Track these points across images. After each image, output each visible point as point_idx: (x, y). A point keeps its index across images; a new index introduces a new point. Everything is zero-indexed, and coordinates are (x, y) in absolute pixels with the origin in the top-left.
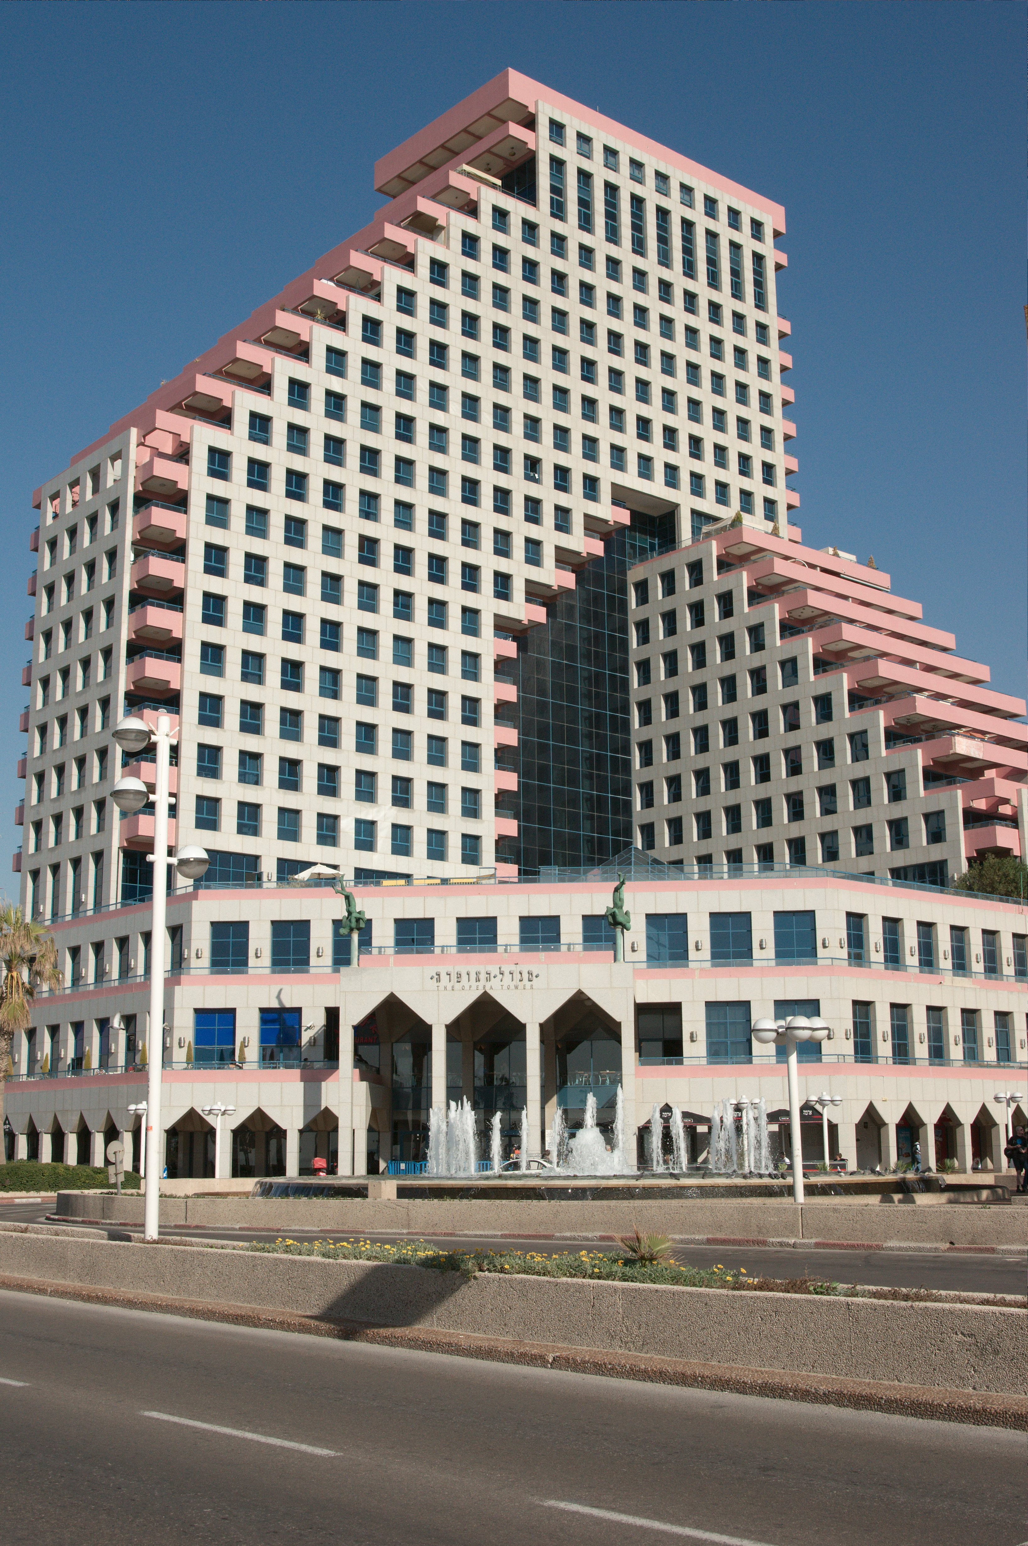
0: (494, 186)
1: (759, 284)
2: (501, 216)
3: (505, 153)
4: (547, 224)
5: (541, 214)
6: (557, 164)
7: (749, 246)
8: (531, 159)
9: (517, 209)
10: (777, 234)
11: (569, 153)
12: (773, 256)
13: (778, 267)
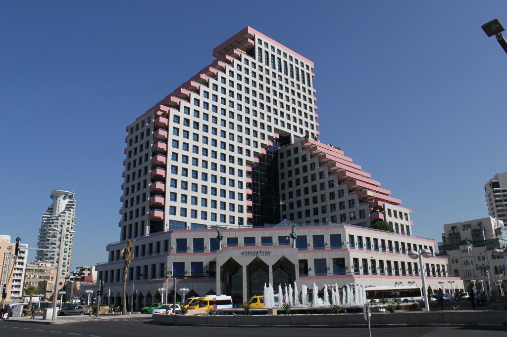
0: (244, 54)
1: (309, 80)
2: (247, 61)
3: (247, 47)
4: (258, 63)
5: (257, 61)
6: (260, 49)
7: (306, 71)
8: (254, 48)
9: (251, 59)
10: (312, 69)
11: (263, 47)
12: (311, 74)
13: (313, 77)
